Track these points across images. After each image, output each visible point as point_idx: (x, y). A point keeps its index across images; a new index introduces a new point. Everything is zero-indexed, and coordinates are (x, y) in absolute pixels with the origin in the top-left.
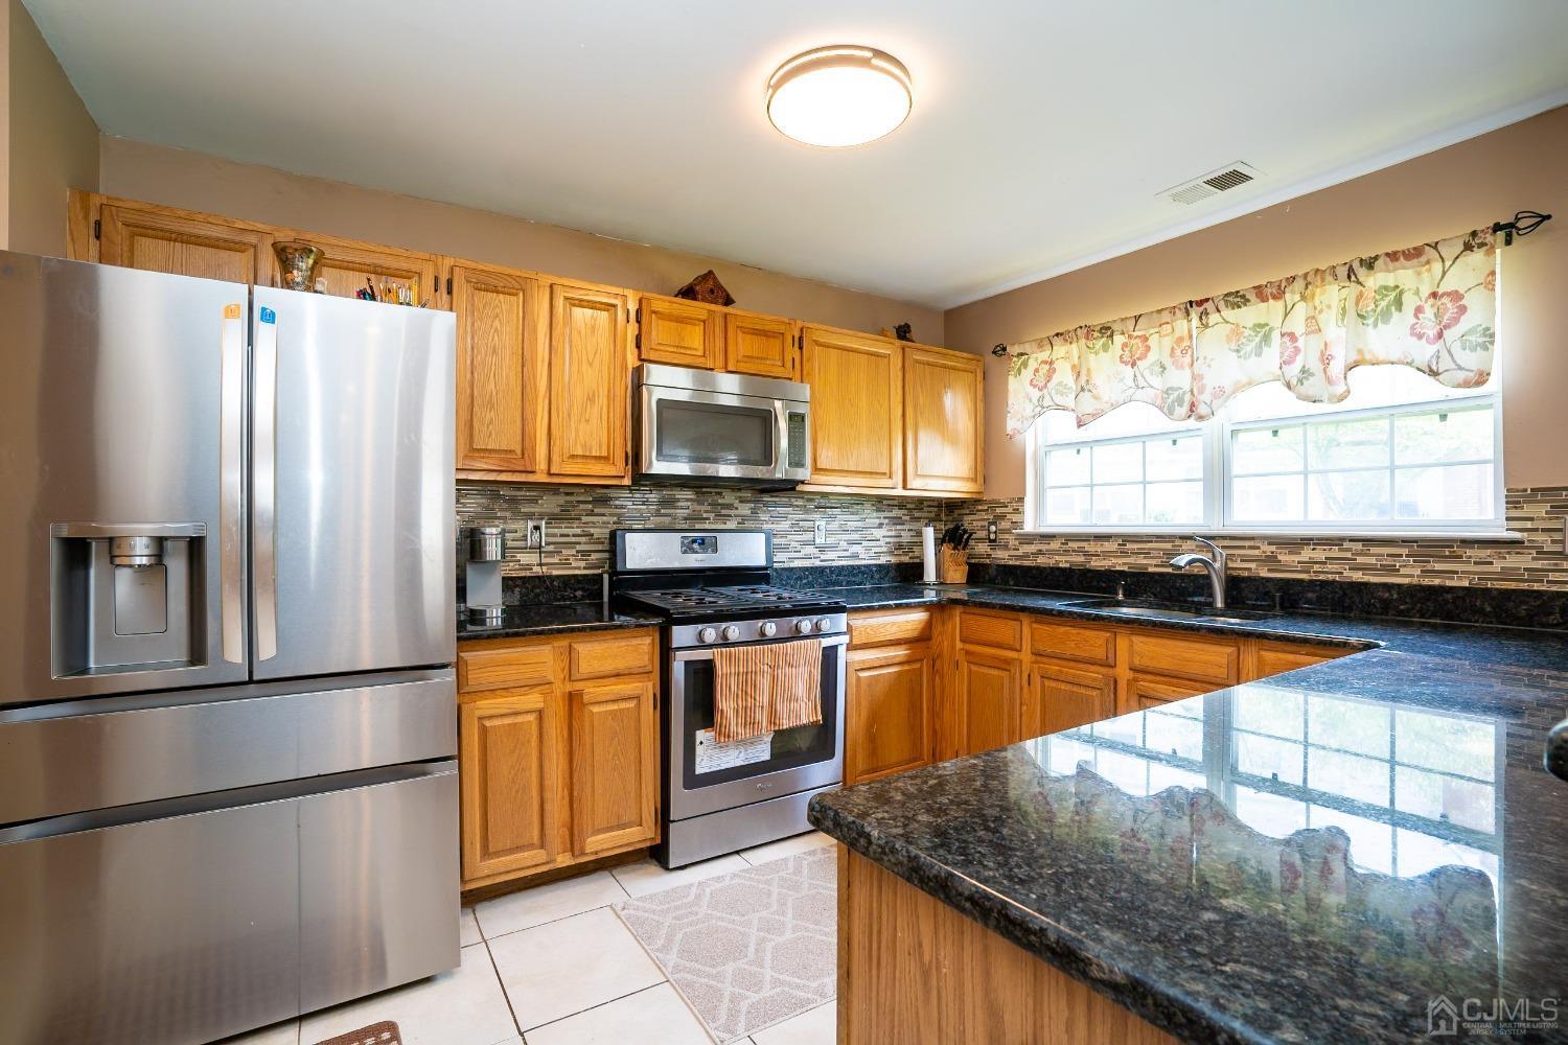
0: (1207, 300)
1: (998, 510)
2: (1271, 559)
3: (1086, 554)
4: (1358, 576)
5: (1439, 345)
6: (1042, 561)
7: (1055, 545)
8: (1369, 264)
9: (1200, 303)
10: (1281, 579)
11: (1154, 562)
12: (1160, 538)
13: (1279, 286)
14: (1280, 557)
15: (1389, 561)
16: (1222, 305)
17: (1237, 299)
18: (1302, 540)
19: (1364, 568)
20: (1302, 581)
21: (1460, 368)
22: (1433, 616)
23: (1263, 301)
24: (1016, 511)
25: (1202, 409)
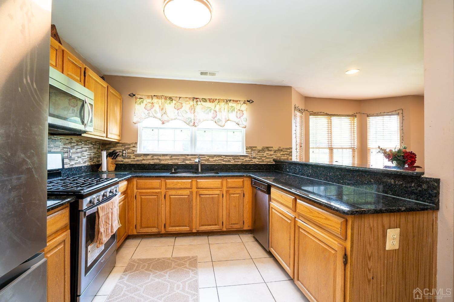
0: (198, 98)
1: (126, 146)
2: (208, 160)
3: (159, 159)
4: (224, 163)
5: (239, 119)
6: (144, 162)
7: (149, 157)
8: (230, 101)
9: (196, 99)
10: (211, 164)
11: (180, 161)
12: (182, 155)
13: (213, 100)
14: (210, 159)
15: (229, 160)
16: (201, 101)
17: (205, 100)
18: (214, 155)
19: (225, 161)
20: (214, 164)
21: (243, 124)
22: (236, 170)
23: (210, 102)
24: (134, 147)
25: (196, 124)
